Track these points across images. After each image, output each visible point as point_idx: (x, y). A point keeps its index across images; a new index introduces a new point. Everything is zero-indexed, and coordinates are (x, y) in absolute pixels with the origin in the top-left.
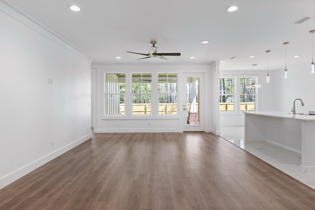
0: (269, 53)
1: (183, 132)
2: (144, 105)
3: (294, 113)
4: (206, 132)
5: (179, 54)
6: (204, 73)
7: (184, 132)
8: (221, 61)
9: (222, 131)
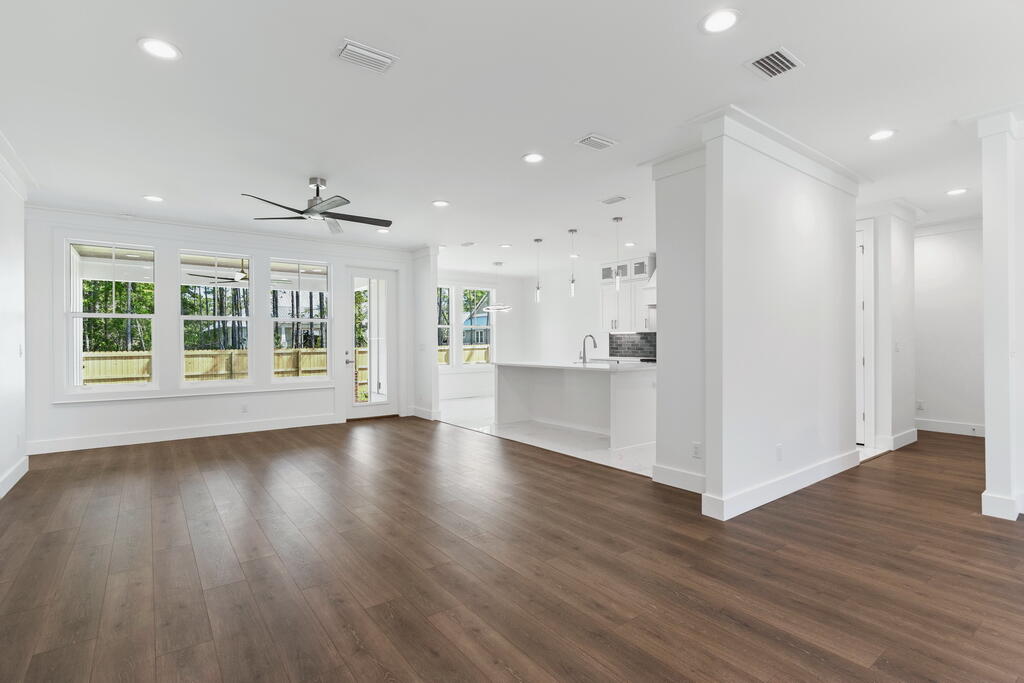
0: (540, 243)
1: (345, 421)
2: (144, 357)
3: (584, 362)
4: (402, 415)
5: (387, 224)
6: (396, 271)
7: (348, 421)
8: (440, 248)
9: (444, 411)
